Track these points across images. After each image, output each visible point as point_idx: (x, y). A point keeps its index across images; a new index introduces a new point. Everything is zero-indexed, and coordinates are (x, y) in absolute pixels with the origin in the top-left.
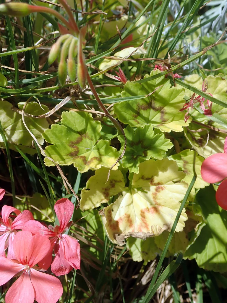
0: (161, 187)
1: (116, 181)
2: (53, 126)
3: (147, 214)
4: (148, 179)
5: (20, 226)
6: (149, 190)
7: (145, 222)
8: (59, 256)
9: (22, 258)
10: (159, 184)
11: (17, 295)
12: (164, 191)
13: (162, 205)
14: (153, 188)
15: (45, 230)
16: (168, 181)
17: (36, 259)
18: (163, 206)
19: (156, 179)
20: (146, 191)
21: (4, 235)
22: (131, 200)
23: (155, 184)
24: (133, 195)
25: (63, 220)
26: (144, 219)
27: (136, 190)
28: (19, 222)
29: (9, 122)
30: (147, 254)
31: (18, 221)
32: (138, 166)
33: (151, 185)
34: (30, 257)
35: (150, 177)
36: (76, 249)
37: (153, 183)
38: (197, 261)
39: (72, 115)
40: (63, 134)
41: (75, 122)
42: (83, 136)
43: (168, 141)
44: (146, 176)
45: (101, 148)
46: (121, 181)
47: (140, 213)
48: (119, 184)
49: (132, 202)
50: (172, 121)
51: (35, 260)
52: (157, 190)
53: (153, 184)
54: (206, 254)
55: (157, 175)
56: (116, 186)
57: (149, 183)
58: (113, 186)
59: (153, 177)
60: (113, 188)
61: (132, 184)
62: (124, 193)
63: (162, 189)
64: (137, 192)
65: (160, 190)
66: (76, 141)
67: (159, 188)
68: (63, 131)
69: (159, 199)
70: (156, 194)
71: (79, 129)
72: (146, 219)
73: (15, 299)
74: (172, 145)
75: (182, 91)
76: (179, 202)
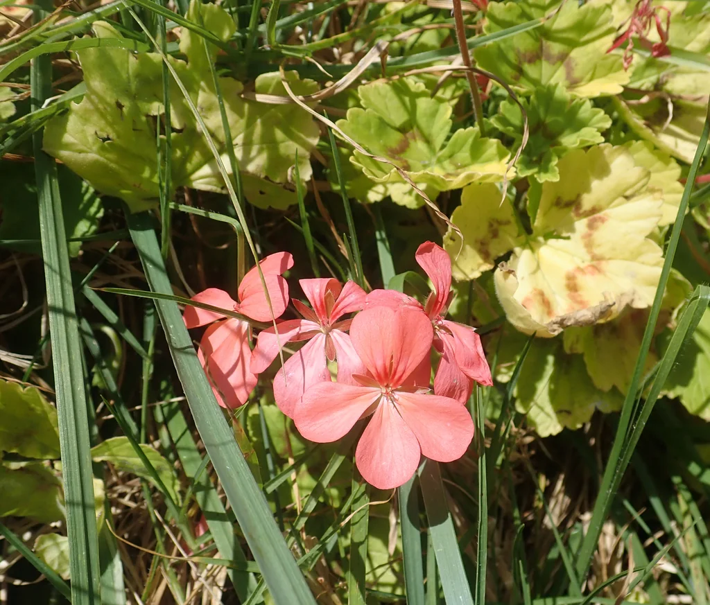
0: (600, 218)
1: (500, 223)
2: (351, 113)
3: (582, 280)
4: (569, 204)
5: (357, 303)
6: (572, 230)
7: (579, 299)
8: (447, 359)
9: (379, 364)
10: (594, 211)
11: (377, 455)
12: (606, 223)
13: (607, 257)
14: (581, 225)
15: (411, 303)
16: (615, 199)
17: (409, 362)
18: (610, 259)
19: (587, 201)
20: (564, 235)
21: (317, 339)
22: (536, 264)
23: (587, 214)
24: (537, 251)
25: (440, 283)
26: (576, 294)
27: (541, 239)
28: (352, 298)
29: (238, 125)
30: (569, 412)
31: (350, 296)
32: (556, 165)
33: (575, 218)
34: (399, 355)
35: (573, 197)
36: (476, 346)
37: (581, 211)
38: (684, 402)
39: (379, 94)
40: (373, 131)
41: (387, 108)
42: (408, 135)
43: (599, 112)
44: (566, 198)
45: (458, 152)
46: (508, 223)
47: (564, 282)
48: (507, 228)
49: (538, 267)
50: (591, 79)
51: (408, 365)
52: (591, 226)
53: (581, 216)
54: (699, 387)
55: (587, 189)
56: (501, 234)
57: (572, 214)
58: (495, 234)
59: (579, 196)
60: (495, 240)
61: (536, 224)
62: (517, 250)
63: (603, 220)
64: (545, 244)
65: (599, 224)
66: (398, 148)
67: (595, 220)
68: (372, 125)
69: (599, 246)
70: (590, 235)
71: (398, 123)
72: (580, 293)
73: (374, 463)
74: (608, 121)
75: (605, 9)
76: (647, 237)
